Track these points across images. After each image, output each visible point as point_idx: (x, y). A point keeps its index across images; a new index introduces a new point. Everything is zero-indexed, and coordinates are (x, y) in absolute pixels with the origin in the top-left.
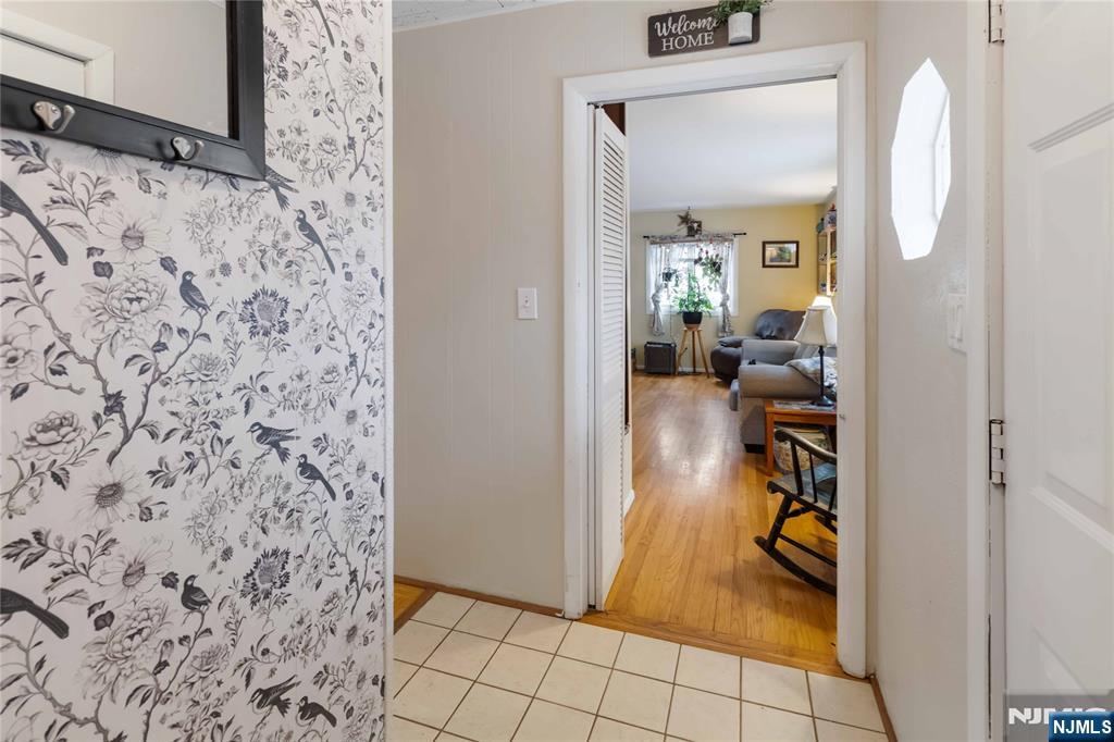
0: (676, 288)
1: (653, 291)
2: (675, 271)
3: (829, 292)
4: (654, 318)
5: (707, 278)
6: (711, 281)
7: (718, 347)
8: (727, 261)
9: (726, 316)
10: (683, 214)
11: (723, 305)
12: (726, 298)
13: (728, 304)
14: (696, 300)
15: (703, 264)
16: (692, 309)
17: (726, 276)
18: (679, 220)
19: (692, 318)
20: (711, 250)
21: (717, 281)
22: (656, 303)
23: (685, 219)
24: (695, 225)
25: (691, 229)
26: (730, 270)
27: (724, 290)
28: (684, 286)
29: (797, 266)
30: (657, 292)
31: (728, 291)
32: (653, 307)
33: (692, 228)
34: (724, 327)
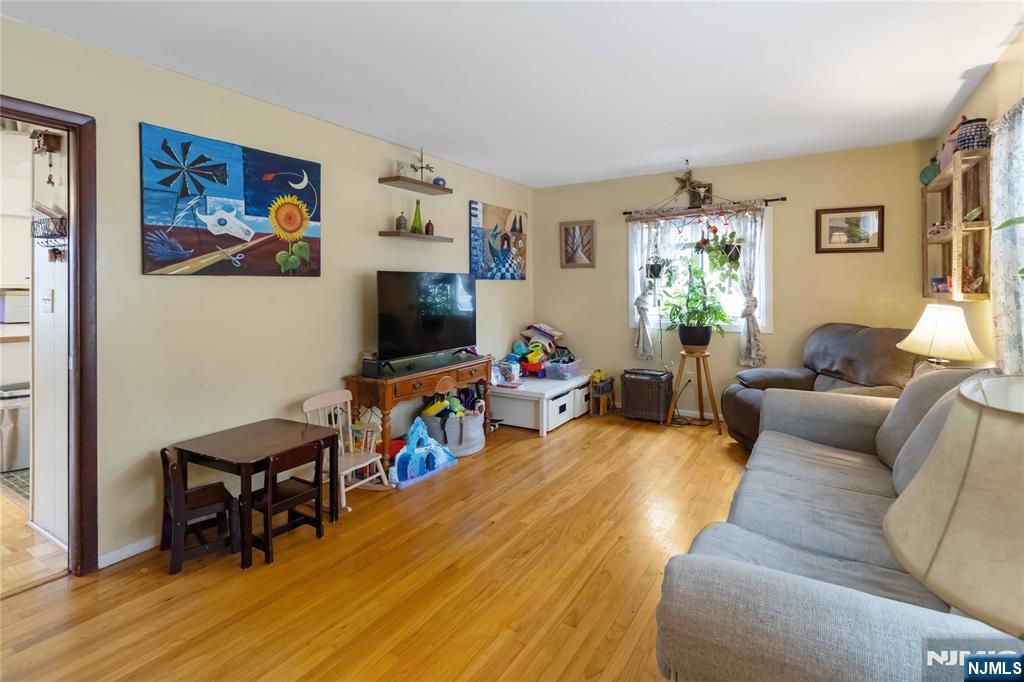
0: (667, 289)
1: (638, 292)
2: (668, 262)
3: (957, 294)
4: (639, 332)
5: (718, 273)
6: (724, 277)
7: (735, 386)
8: (753, 245)
9: (752, 332)
10: (681, 176)
11: (748, 315)
12: (752, 303)
13: (756, 313)
14: (700, 307)
15: (709, 250)
16: (694, 322)
17: (752, 268)
18: (677, 185)
19: (694, 336)
20: (725, 228)
21: (734, 277)
22: (642, 311)
23: (686, 182)
24: (702, 191)
25: (694, 196)
26: (757, 258)
27: (748, 290)
28: (680, 286)
29: (881, 247)
30: (644, 294)
31: (756, 293)
32: (637, 317)
33: (696, 195)
34: (749, 350)
